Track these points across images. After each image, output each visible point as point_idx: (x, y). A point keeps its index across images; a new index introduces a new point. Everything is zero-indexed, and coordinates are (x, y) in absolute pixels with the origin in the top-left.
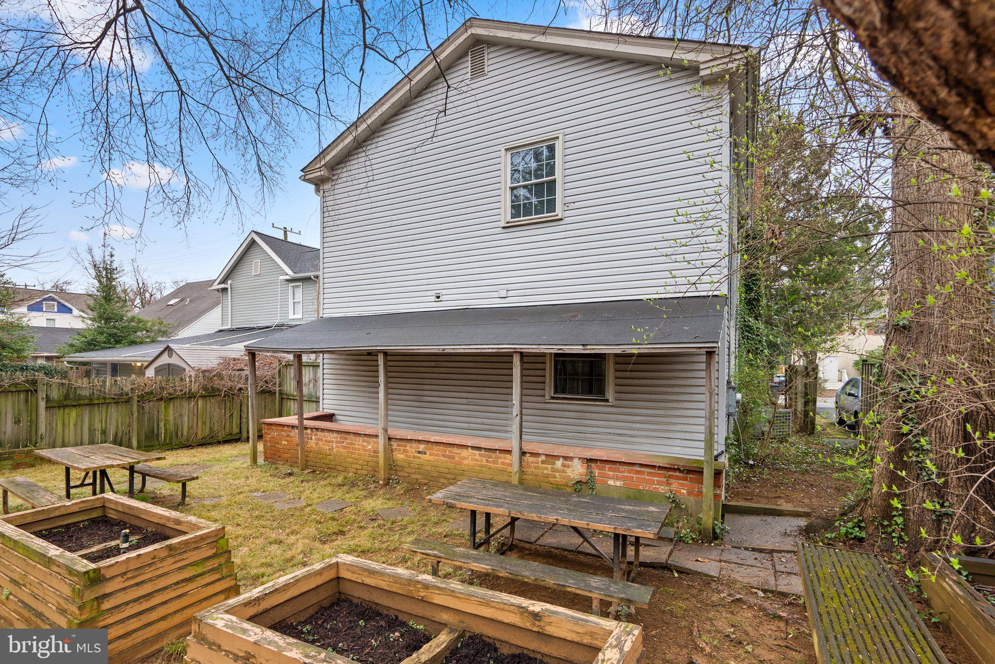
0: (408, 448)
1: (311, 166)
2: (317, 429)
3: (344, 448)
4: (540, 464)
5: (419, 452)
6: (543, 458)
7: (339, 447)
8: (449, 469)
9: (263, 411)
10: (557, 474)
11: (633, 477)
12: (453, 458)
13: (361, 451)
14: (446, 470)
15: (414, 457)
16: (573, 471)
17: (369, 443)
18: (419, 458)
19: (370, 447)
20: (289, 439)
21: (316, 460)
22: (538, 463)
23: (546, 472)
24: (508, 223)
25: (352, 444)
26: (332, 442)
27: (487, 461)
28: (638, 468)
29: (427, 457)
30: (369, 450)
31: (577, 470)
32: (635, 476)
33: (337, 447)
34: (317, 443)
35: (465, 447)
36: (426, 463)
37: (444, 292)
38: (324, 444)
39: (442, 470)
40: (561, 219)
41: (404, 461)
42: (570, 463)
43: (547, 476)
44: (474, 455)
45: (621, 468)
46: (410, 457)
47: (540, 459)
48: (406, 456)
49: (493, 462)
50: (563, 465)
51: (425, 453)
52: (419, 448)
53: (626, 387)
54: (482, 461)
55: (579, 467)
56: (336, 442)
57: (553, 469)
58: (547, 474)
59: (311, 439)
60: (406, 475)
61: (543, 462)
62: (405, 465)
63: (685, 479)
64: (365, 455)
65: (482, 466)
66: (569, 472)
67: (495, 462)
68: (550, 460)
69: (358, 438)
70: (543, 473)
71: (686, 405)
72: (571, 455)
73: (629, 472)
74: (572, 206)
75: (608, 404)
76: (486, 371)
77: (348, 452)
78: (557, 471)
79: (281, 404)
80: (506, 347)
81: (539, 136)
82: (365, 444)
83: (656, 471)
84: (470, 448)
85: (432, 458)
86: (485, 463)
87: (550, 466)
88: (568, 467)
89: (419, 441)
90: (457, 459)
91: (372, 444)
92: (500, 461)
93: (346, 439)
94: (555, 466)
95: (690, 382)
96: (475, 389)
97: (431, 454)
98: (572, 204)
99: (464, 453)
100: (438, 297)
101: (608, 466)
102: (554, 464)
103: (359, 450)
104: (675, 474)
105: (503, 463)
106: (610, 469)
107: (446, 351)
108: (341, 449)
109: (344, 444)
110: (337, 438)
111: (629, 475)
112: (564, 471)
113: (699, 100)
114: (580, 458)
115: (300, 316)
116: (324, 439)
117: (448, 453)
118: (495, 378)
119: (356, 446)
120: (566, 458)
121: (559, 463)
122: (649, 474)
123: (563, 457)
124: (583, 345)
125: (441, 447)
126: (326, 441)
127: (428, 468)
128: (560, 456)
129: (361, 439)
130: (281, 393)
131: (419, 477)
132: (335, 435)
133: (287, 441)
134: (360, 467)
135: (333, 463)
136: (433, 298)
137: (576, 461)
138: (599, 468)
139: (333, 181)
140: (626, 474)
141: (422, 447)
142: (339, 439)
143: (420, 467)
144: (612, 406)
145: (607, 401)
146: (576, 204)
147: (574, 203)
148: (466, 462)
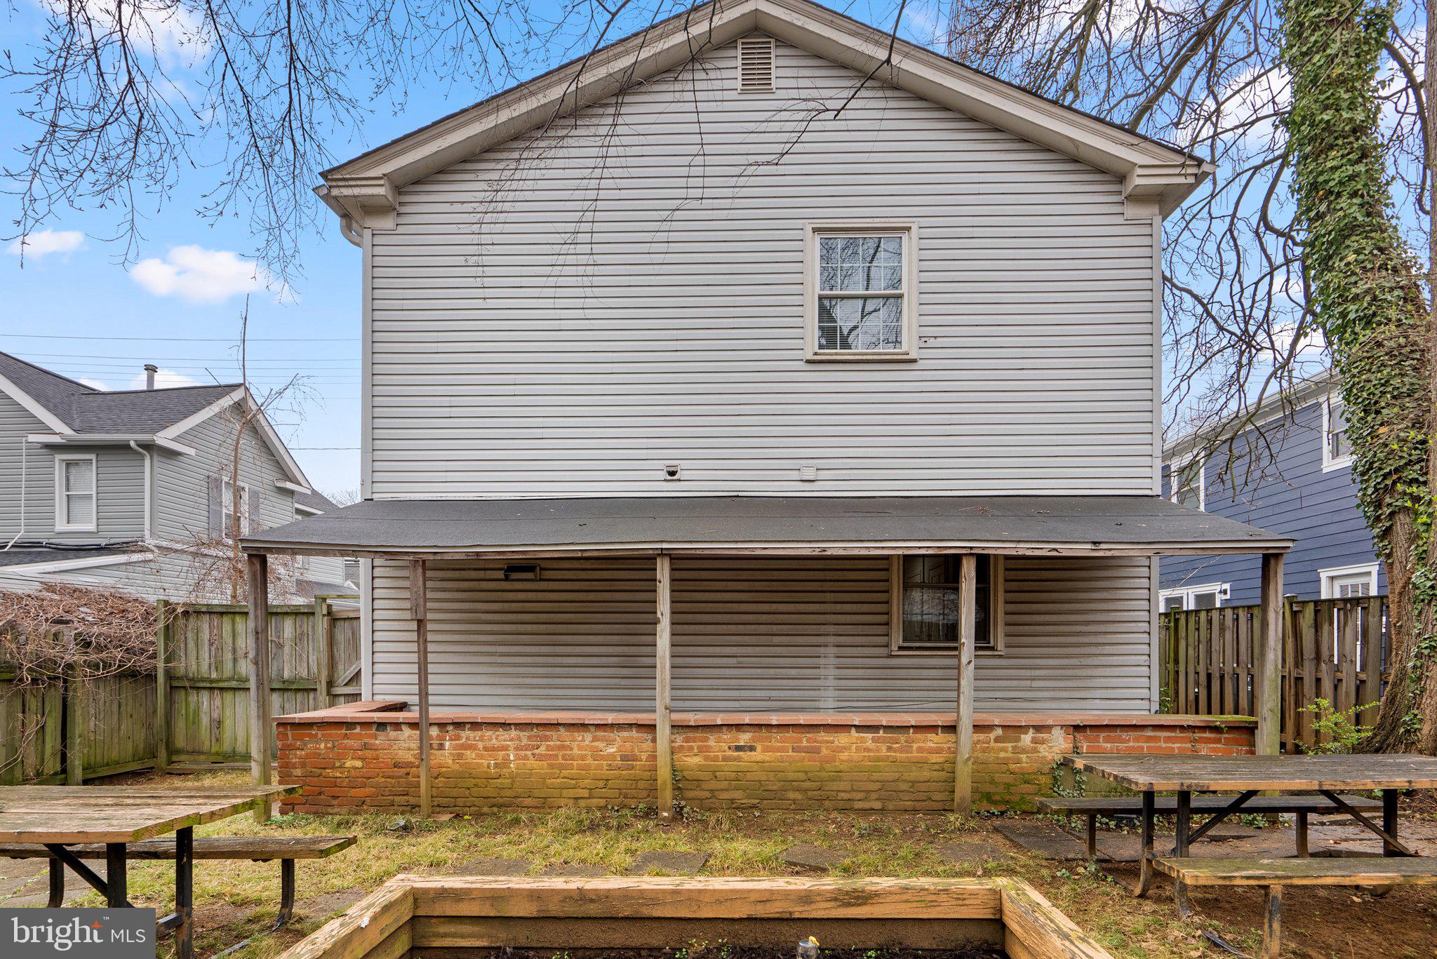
0: (711, 743)
1: (350, 169)
2: (459, 725)
3: (540, 758)
4: (992, 744)
5: (738, 748)
6: (999, 732)
7: (526, 758)
8: (806, 772)
9: (115, 717)
10: (1023, 757)
11: (1143, 748)
12: (817, 751)
13: (589, 761)
14: (802, 776)
15: (725, 759)
16: (1051, 747)
17: (610, 742)
18: (738, 759)
19: (612, 750)
20: (368, 753)
21: (455, 792)
22: (989, 743)
23: (1002, 755)
24: (816, 354)
25: (562, 747)
26: (506, 748)
27: (889, 749)
28: (1150, 733)
29: (757, 755)
30: (611, 757)
31: (1058, 744)
32: (1145, 745)
33: (518, 758)
34: (460, 756)
35: (846, 727)
36: (755, 767)
37: (684, 464)
38: (481, 757)
39: (791, 776)
40: (914, 361)
41: (701, 768)
42: (1045, 736)
43: (1005, 762)
44: (863, 740)
45: (1124, 735)
46: (715, 759)
47: (992, 736)
48: (706, 758)
49: (901, 750)
50: (1034, 741)
51: (752, 749)
52: (738, 740)
53: (1021, 627)
54: (878, 750)
55: (1061, 740)
56: (517, 749)
57: (1017, 750)
58: (1004, 758)
59: (441, 747)
60: (708, 794)
61: (997, 740)
62: (702, 775)
63: (1218, 741)
64: (599, 767)
65: (878, 759)
66: (1043, 750)
67: (908, 749)
68: (1011, 733)
69: (578, 736)
70: (998, 758)
71: (1108, 649)
72: (1050, 722)
73: (1137, 740)
74: (931, 342)
75: (996, 653)
76: (774, 607)
77: (551, 766)
78: (1024, 751)
79: (170, 700)
80: (953, 546)
81: (876, 220)
82: (600, 745)
83: (1178, 734)
84: (853, 730)
85: (768, 756)
86: (884, 752)
87: (1010, 745)
88: (1043, 742)
89: (739, 727)
90: (824, 751)
91: (619, 741)
92: (915, 746)
93: (546, 738)
94: (1019, 744)
95: (1113, 616)
96: (753, 640)
97: (765, 750)
98: (932, 339)
99: (842, 739)
100: (672, 473)
101: (1102, 735)
102: (1018, 740)
103: (583, 758)
104: (1204, 735)
105: (920, 750)
106: (1107, 740)
107: (829, 553)
108: (532, 762)
109: (542, 750)
110: (519, 739)
111: (1137, 745)
112: (1035, 750)
113: (1119, 220)
114: (1062, 726)
115: (92, 527)
116: (480, 745)
117: (805, 743)
118: (794, 618)
119: (576, 751)
120: (1039, 728)
121: (1027, 739)
122: (1168, 739)
123: (1034, 727)
124: (1094, 543)
125: (790, 734)
126: (486, 749)
127: (762, 776)
128: (1028, 727)
129: (588, 737)
130: (170, 676)
131: (737, 795)
132: (514, 733)
133: (363, 759)
134: (585, 793)
135: (509, 793)
136: (663, 475)
137: (1057, 733)
138: (1087, 739)
139: (398, 214)
140: (1131, 744)
141: (744, 738)
142: (525, 742)
143: (739, 776)
144: (1000, 656)
145: (992, 649)
146: (938, 339)
147: (935, 337)
148: (844, 756)
